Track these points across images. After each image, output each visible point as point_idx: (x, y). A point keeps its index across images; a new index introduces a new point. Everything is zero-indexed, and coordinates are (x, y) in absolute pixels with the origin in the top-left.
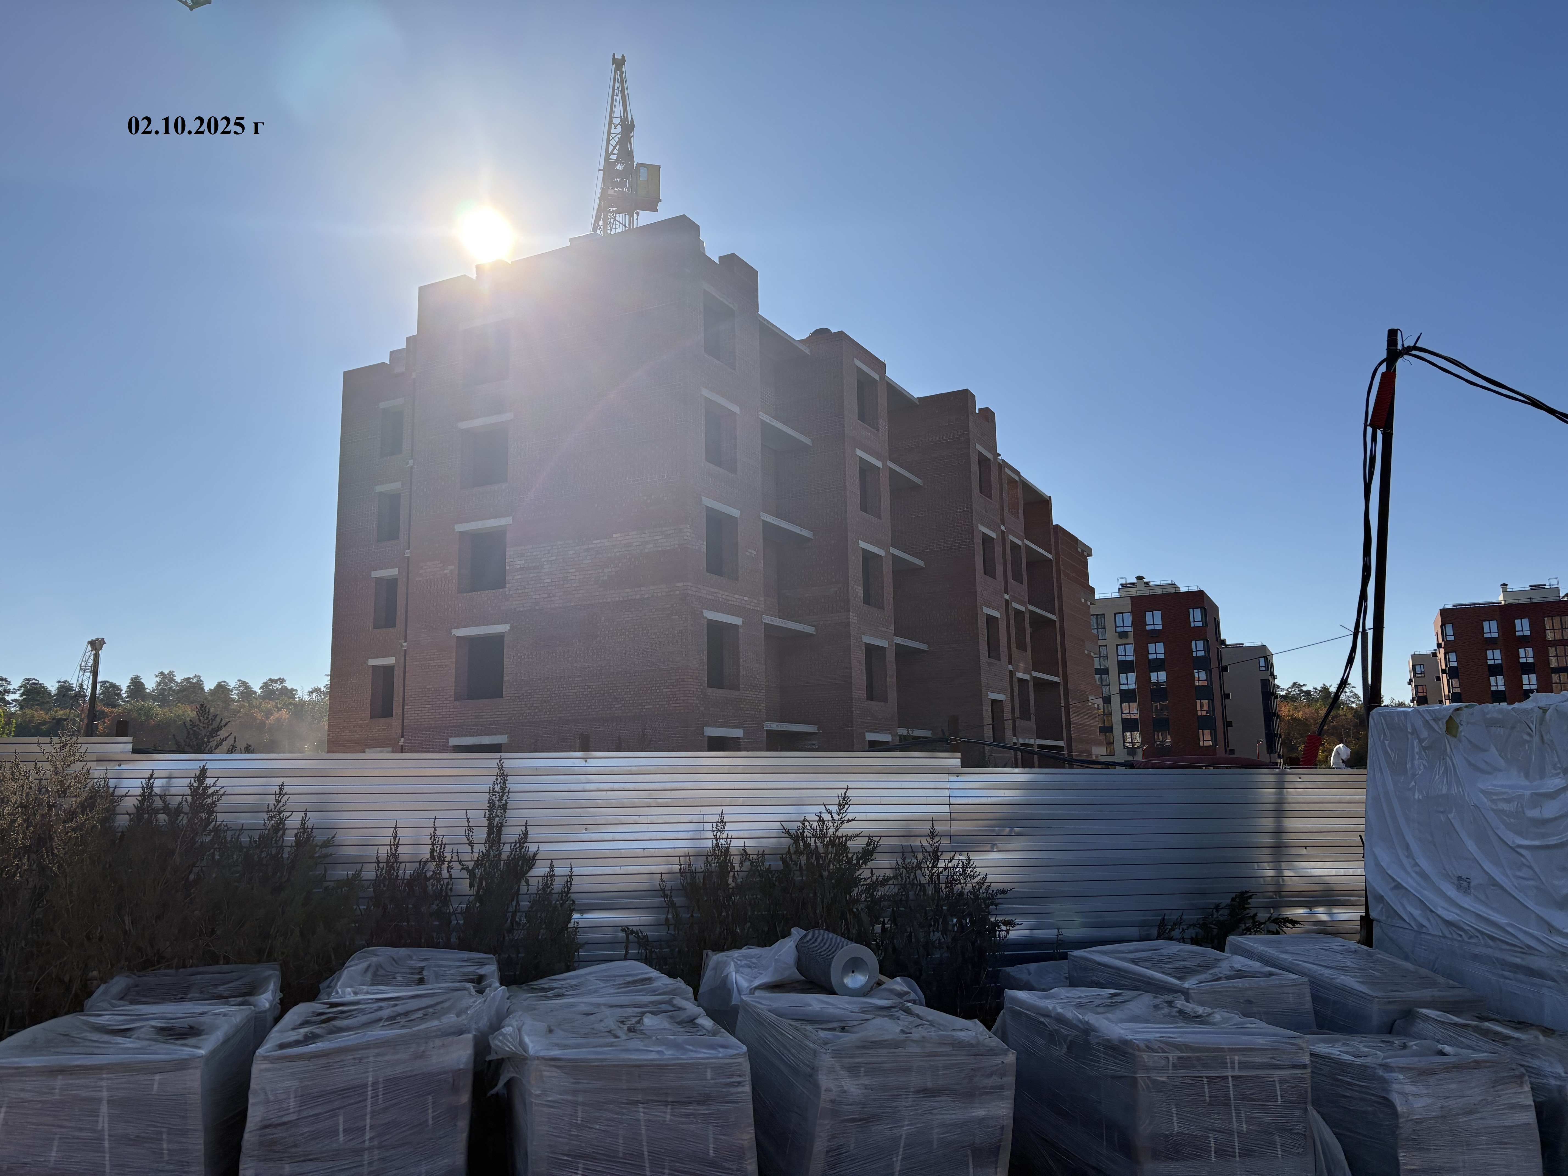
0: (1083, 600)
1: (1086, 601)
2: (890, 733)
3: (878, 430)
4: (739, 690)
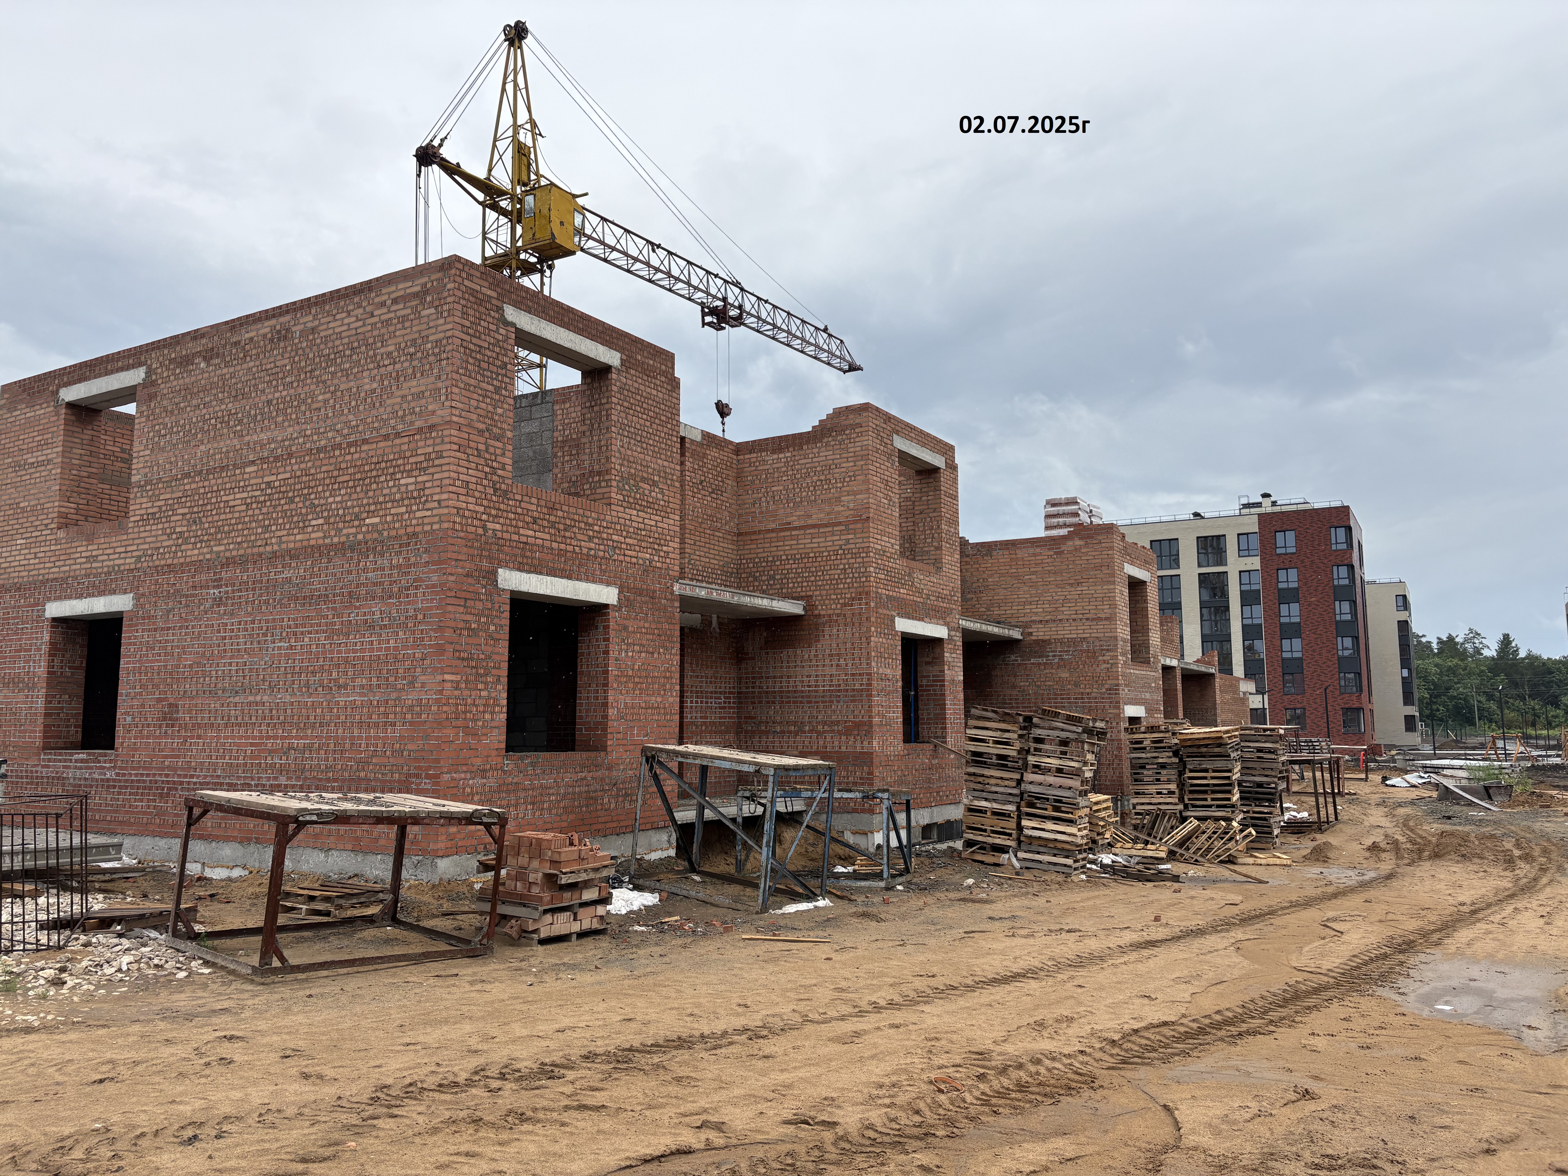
2: (944, 624)
4: (610, 504)
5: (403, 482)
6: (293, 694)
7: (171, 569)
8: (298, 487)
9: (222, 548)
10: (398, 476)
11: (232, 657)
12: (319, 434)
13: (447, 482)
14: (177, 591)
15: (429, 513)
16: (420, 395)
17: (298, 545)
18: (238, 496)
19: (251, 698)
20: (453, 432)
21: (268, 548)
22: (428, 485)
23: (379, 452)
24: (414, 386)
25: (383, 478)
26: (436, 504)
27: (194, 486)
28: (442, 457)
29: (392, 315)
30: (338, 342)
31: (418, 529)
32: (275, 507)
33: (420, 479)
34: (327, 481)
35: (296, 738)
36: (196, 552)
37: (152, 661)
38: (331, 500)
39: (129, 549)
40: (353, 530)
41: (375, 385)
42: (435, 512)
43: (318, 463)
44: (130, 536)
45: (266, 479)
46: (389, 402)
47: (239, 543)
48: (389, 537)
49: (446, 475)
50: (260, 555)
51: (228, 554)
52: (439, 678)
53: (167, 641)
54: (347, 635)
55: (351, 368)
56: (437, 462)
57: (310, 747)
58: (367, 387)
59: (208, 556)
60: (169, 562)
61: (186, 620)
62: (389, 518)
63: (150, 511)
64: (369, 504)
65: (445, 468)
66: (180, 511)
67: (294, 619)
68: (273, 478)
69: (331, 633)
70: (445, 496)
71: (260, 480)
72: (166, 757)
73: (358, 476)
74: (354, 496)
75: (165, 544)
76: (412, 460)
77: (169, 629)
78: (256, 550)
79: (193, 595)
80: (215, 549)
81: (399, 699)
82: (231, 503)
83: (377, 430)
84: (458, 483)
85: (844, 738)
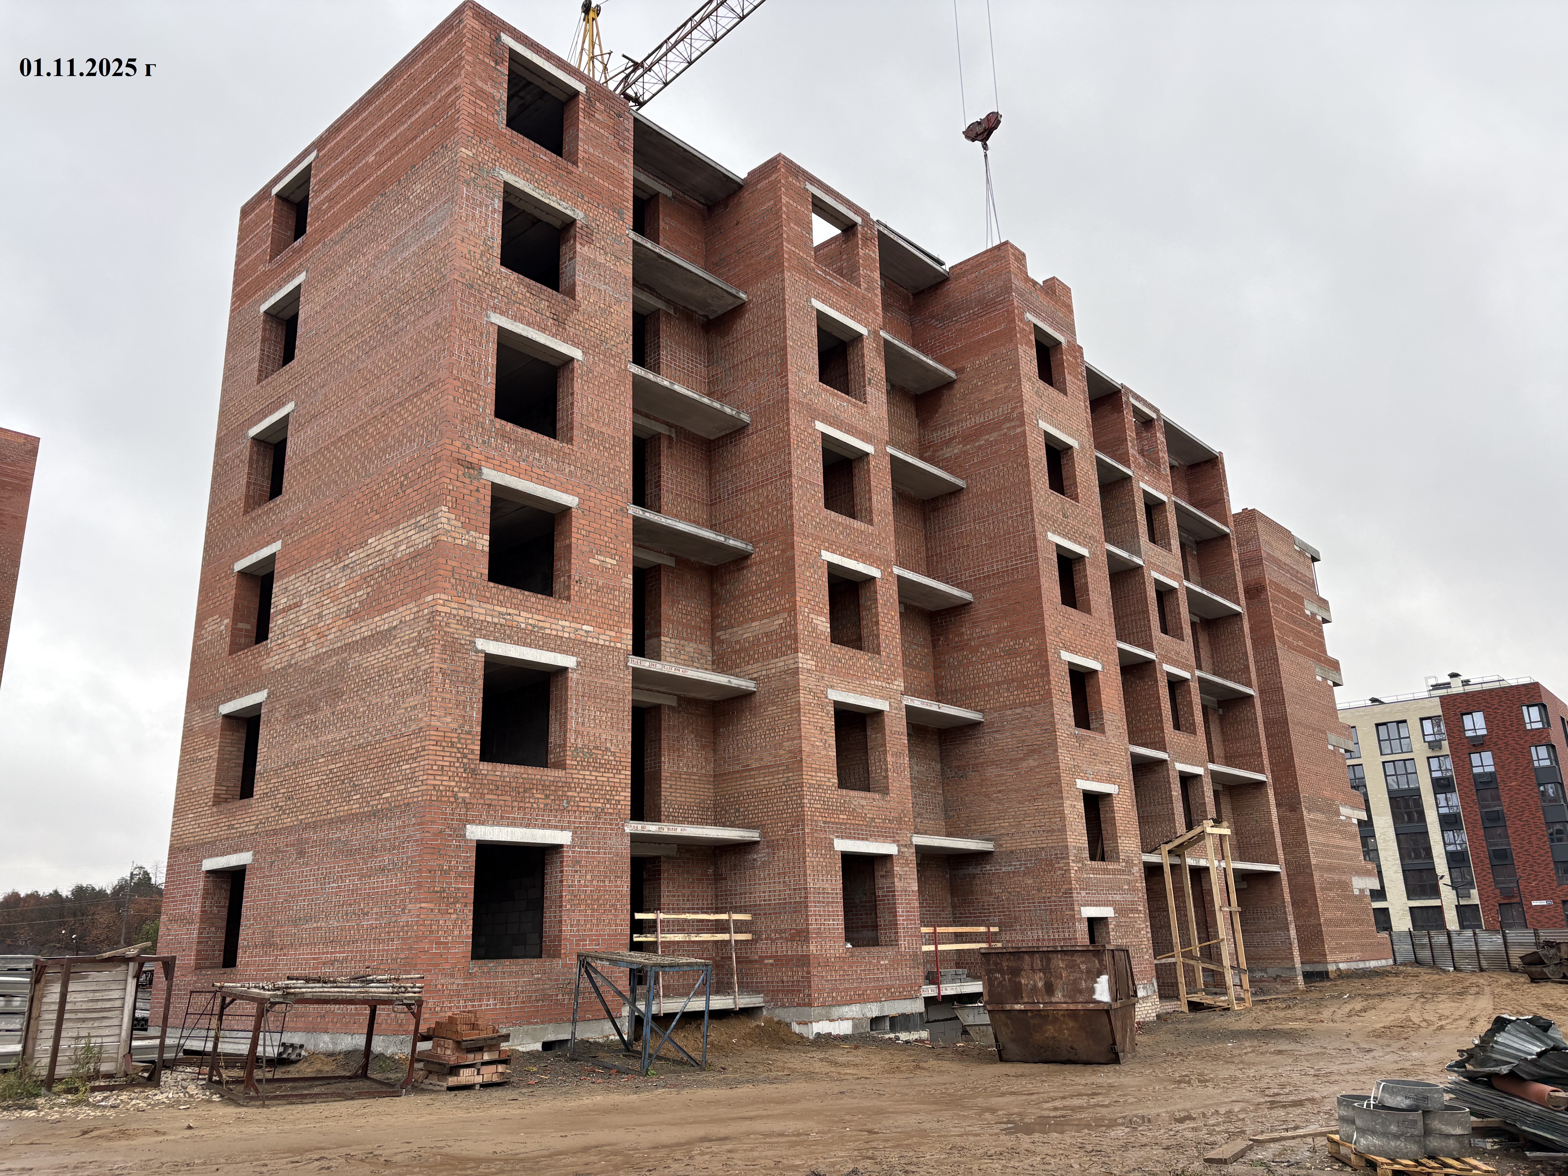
0: (1319, 678)
1: (1325, 679)
2: (894, 841)
3: (865, 402)
4: (565, 769)
5: (404, 767)
6: (338, 921)
7: (275, 832)
8: (347, 772)
9: (303, 817)
10: (401, 764)
11: (306, 896)
12: (359, 735)
13: (426, 767)
14: (277, 848)
15: (416, 789)
16: (414, 707)
17: (346, 813)
18: (314, 779)
19: (315, 925)
20: (432, 733)
21: (329, 816)
22: (417, 769)
23: (392, 747)
24: (411, 701)
25: (393, 766)
26: (420, 783)
27: (290, 773)
28: (425, 750)
29: (402, 652)
30: (372, 671)
31: (411, 800)
32: (334, 787)
33: (413, 765)
34: (363, 768)
35: (340, 952)
36: (289, 820)
37: (261, 900)
38: (364, 781)
39: (253, 819)
40: (376, 802)
41: (391, 701)
42: (420, 788)
43: (359, 755)
44: (254, 810)
45: (330, 767)
46: (398, 712)
47: (313, 813)
48: (395, 806)
49: (426, 762)
50: (324, 821)
51: (306, 821)
52: (418, 905)
53: (270, 885)
54: (370, 877)
55: (379, 689)
56: (422, 754)
57: (346, 958)
58: (387, 702)
59: (295, 823)
60: (274, 827)
61: (281, 870)
62: (395, 793)
63: (265, 791)
64: (385, 784)
65: (426, 757)
66: (282, 791)
67: (342, 867)
68: (333, 766)
69: (362, 876)
70: (425, 777)
71: (326, 768)
72: (265, 970)
73: (380, 764)
74: (377, 778)
75: (273, 815)
76: (409, 752)
77: (271, 876)
78: (322, 817)
79: (286, 851)
80: (300, 817)
81: (396, 921)
82: (310, 785)
83: (391, 731)
84: (435, 767)
85: (789, 943)
